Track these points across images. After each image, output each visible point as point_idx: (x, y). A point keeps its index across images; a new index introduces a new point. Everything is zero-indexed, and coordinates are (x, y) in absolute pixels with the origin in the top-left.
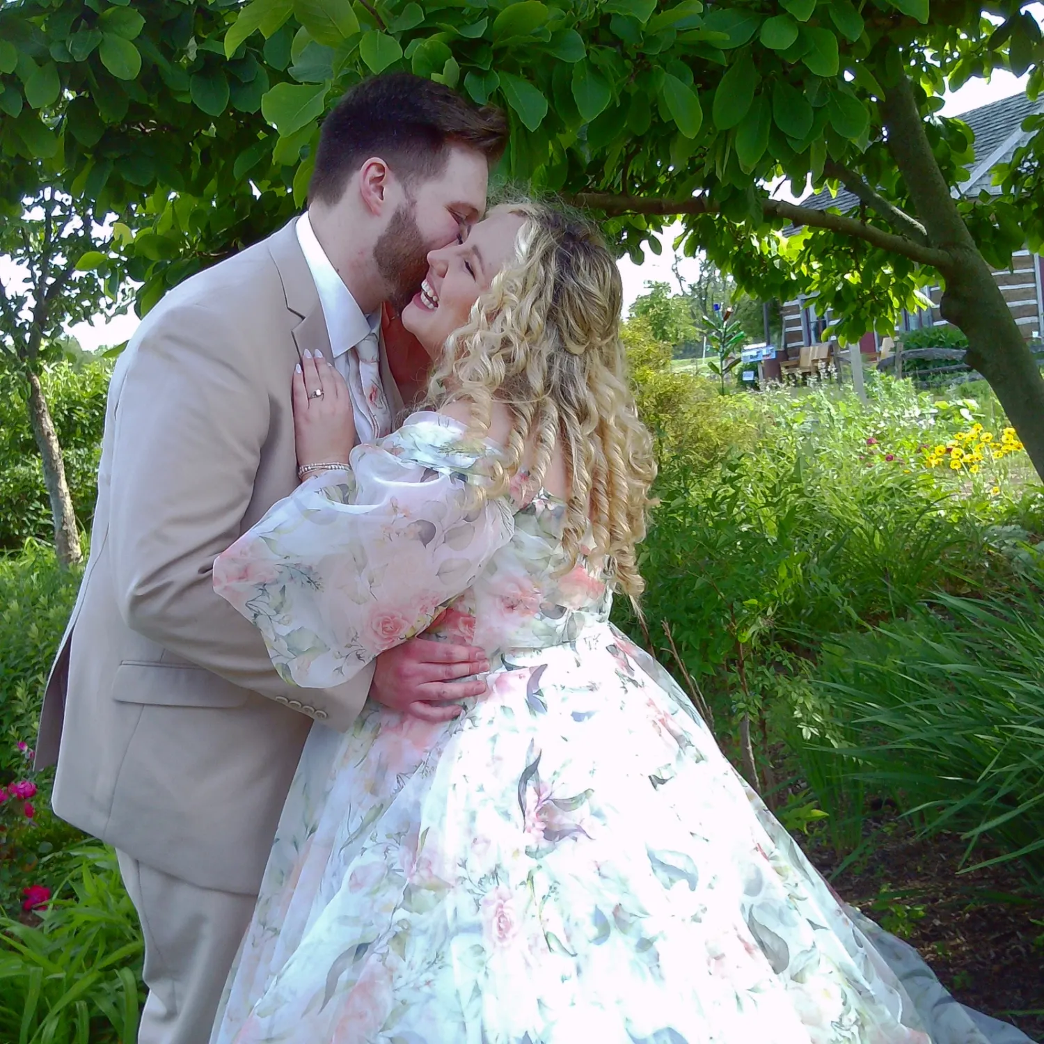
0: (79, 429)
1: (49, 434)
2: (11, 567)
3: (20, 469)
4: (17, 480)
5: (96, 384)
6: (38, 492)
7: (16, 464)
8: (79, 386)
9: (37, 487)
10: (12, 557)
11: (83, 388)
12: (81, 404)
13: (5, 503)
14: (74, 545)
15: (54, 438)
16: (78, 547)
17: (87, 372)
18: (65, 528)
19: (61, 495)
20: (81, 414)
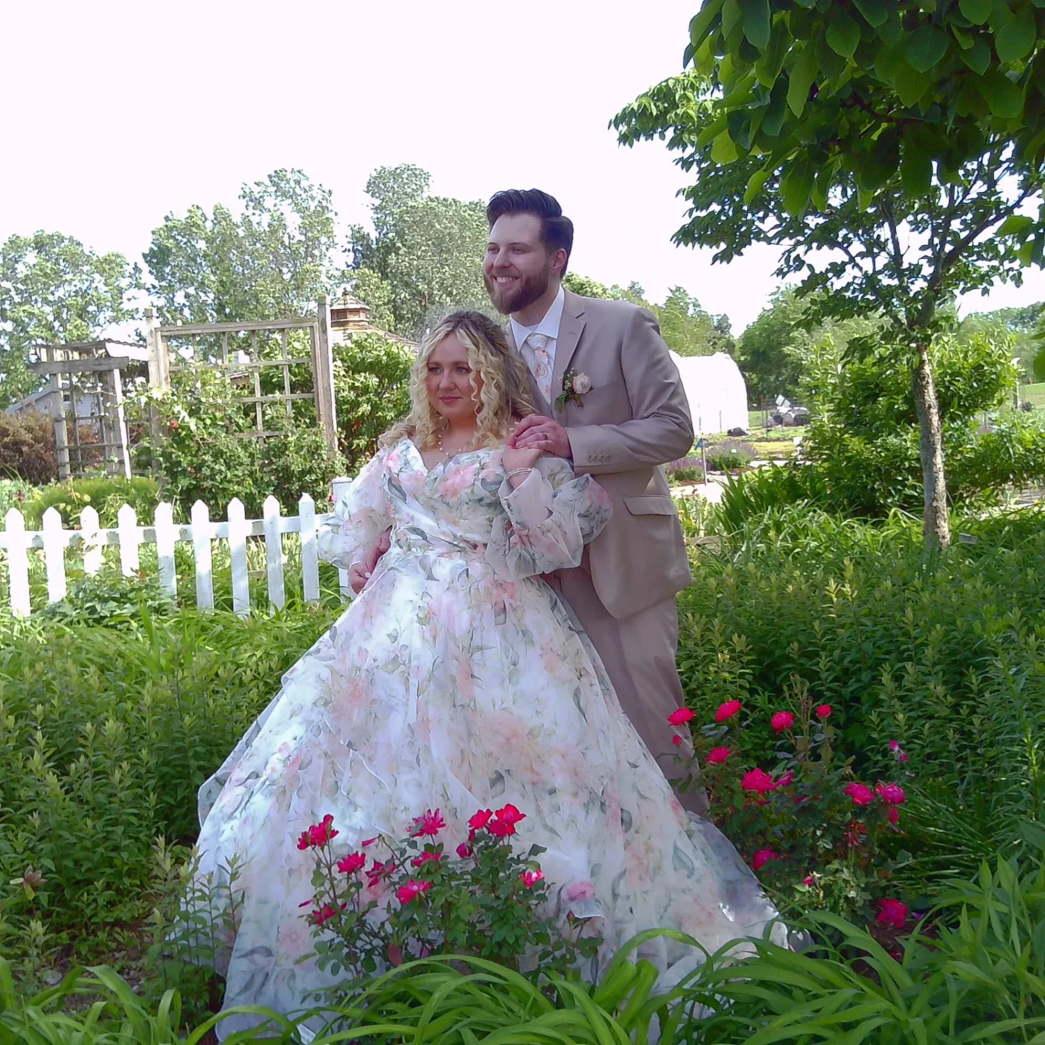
0: (956, 400)
1: (930, 407)
2: (873, 536)
3: (892, 440)
4: (888, 450)
5: (978, 354)
6: (907, 464)
7: (890, 434)
8: (961, 356)
9: (907, 459)
10: (875, 525)
11: (965, 358)
12: (960, 375)
13: (875, 471)
14: (942, 523)
15: (934, 411)
16: (946, 525)
17: (971, 342)
18: (935, 504)
19: (935, 470)
20: (959, 385)
